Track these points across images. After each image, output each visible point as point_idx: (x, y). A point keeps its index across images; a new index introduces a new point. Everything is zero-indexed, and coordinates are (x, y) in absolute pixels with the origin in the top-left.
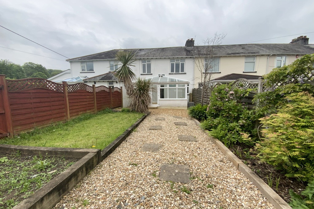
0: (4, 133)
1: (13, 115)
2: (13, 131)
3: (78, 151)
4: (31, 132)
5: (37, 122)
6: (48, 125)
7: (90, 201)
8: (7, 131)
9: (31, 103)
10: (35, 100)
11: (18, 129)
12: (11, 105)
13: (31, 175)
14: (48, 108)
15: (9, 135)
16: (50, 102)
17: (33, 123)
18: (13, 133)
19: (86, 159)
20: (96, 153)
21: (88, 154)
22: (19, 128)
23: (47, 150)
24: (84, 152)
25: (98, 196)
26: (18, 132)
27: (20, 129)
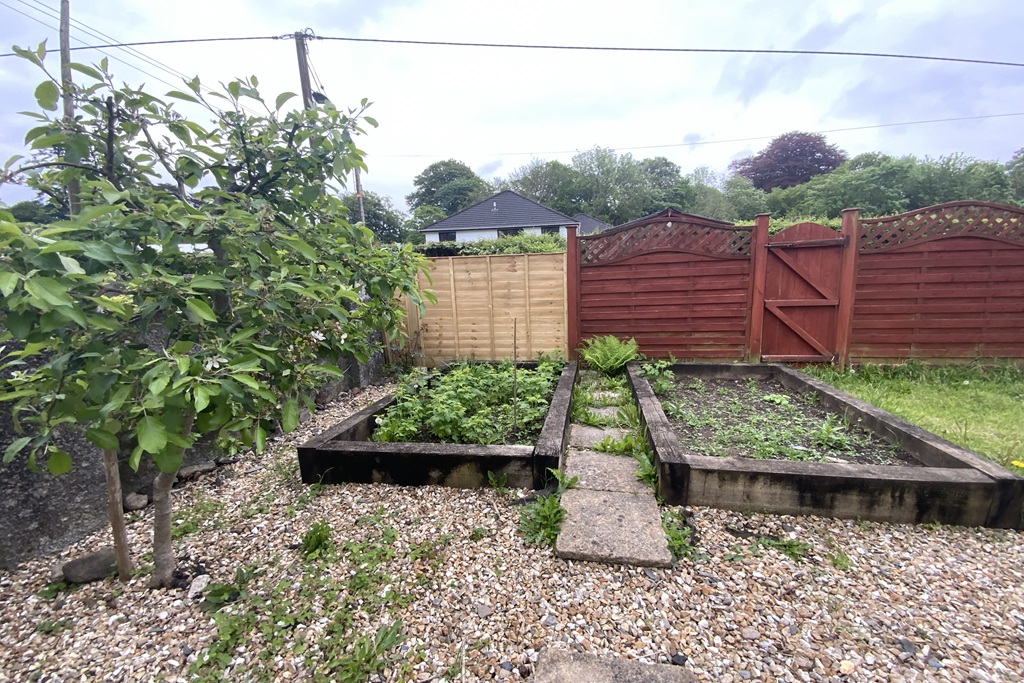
0: (826, 353)
1: (856, 313)
2: (848, 353)
3: (941, 447)
4: (896, 368)
5: (922, 344)
6: (957, 362)
7: (855, 569)
8: (832, 350)
9: (918, 284)
10: (934, 276)
11: (861, 352)
12: (859, 286)
13: (795, 442)
14: (974, 306)
15: (836, 360)
16: (987, 282)
17: (908, 344)
18: (847, 359)
19: (933, 475)
20: (992, 481)
21: (962, 467)
22: (866, 349)
23: (869, 412)
24: (958, 459)
25: (889, 581)
26: (858, 360)
27: (867, 353)
